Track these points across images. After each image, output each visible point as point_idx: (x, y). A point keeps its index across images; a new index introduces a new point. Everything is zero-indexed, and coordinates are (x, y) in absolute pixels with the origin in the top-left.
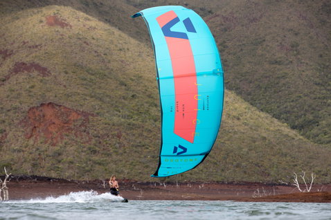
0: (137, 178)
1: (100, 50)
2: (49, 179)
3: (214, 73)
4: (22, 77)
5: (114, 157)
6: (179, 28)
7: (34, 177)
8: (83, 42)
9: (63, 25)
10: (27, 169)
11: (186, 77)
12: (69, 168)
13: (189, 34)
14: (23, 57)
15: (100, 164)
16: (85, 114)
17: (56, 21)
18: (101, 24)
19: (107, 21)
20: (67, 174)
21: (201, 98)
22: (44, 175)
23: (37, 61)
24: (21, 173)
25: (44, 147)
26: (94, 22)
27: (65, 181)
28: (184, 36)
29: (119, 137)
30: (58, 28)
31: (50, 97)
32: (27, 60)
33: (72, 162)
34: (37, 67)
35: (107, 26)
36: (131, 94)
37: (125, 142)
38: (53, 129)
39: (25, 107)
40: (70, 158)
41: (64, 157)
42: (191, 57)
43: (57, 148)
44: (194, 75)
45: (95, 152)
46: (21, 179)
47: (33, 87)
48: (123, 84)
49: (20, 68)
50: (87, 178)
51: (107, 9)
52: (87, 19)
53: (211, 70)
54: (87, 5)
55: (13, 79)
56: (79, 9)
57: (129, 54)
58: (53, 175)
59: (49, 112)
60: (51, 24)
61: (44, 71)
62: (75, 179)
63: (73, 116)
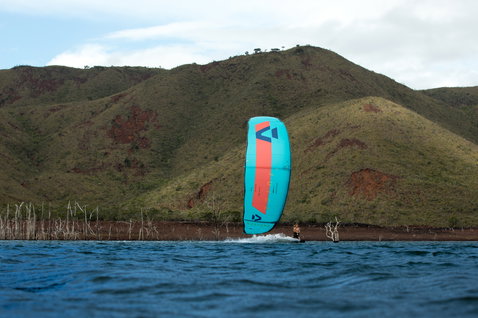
0: (432, 225)
1: (404, 129)
2: (367, 226)
3: (284, 169)
4: (346, 150)
5: (415, 209)
6: (268, 134)
7: (356, 224)
8: (391, 123)
9: (376, 110)
10: (351, 218)
11: (264, 169)
12: (382, 217)
13: (273, 139)
14: (347, 135)
15: (404, 214)
16: (394, 177)
17: (371, 108)
18: (405, 109)
19: (408, 107)
20: (380, 222)
21: (272, 184)
22: (364, 222)
23: (357, 138)
24: (346, 221)
25: (363, 202)
26: (399, 108)
27: (379, 227)
28: (269, 140)
29: (419, 194)
30: (373, 113)
31: (367, 165)
32: (350, 137)
33: (383, 213)
34: (358, 142)
35: (409, 111)
36: (427, 161)
37: (423, 198)
38: (369, 188)
39: (349, 172)
40: (383, 210)
41: (378, 209)
42: (270, 155)
43: (372, 203)
44: (269, 168)
45: (400, 205)
46: (346, 225)
47: (354, 157)
48: (420, 154)
49: (345, 143)
50: (395, 225)
51: (408, 98)
52: (394, 106)
53: (282, 166)
54: (394, 95)
55: (340, 151)
56: (389, 99)
57: (425, 131)
58: (370, 222)
59: (366, 176)
60: (367, 110)
61: (362, 145)
62: (386, 225)
63: (384, 179)
